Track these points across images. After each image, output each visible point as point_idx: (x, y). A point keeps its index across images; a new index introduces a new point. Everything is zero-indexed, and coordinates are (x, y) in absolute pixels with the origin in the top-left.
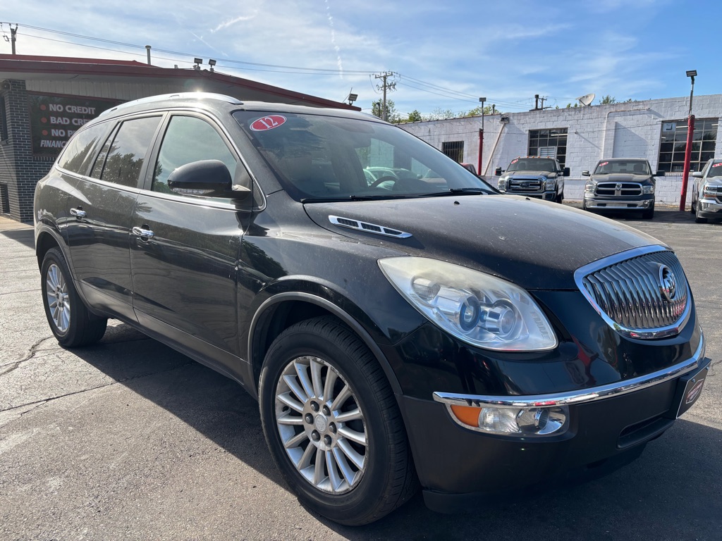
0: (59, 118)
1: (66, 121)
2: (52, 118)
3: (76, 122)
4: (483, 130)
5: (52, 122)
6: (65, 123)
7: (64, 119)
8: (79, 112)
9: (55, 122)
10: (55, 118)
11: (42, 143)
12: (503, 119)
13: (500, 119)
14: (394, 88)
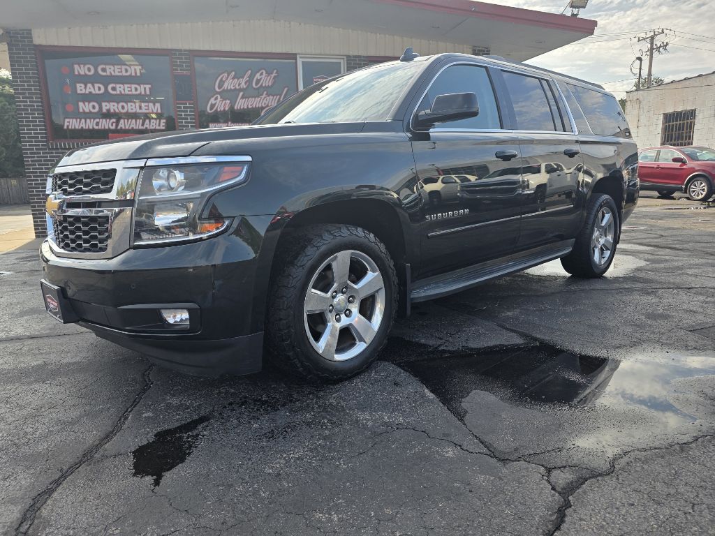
0: (89, 85)
1: (99, 89)
2: (78, 85)
3: (114, 89)
5: (79, 92)
6: (97, 92)
7: (96, 85)
8: (117, 74)
9: (83, 91)
10: (83, 85)
11: (66, 124)
14: (665, 49)
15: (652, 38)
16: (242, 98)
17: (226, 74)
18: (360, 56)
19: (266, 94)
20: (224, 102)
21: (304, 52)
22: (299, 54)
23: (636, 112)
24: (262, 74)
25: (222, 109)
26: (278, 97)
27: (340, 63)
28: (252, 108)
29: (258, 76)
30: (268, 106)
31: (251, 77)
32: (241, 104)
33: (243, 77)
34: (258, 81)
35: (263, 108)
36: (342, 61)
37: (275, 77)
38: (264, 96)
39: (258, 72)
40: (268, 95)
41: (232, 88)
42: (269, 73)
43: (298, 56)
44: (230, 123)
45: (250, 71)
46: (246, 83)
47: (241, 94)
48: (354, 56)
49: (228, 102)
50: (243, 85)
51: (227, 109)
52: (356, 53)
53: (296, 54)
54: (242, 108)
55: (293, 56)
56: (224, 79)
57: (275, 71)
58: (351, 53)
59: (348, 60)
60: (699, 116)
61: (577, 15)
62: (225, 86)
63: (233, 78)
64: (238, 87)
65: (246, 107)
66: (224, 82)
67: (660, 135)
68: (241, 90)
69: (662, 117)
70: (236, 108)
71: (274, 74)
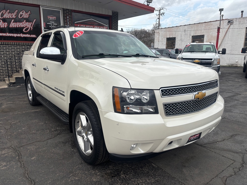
4: (220, 27)
12: (229, 22)
13: (227, 22)
14: (164, 15)
15: (160, 10)
16: (13, 22)
17: (5, 11)
18: (68, 9)
19: (25, 21)
20: (4, 23)
21: (43, 5)
22: (41, 5)
23: (158, 36)
24: (23, 12)
25: (3, 27)
26: (31, 23)
27: (60, 11)
28: (19, 27)
29: (21, 13)
30: (26, 27)
31: (18, 13)
32: (13, 25)
33: (14, 13)
34: (21, 15)
35: (24, 28)
36: (60, 10)
37: (29, 14)
38: (24, 22)
39: (21, 11)
40: (26, 22)
41: (8, 17)
42: (26, 12)
43: (41, 6)
44: (7, 33)
45: (17, 11)
46: (15, 16)
47: (13, 20)
48: (66, 9)
49: (6, 23)
50: (14, 17)
51: (5, 27)
52: (67, 8)
53: (40, 5)
54: (13, 26)
55: (38, 6)
56: (4, 13)
57: (29, 12)
58: (64, 8)
59: (63, 10)
60: (177, 40)
61: (149, 5)
62: (5, 16)
63: (9, 13)
64: (11, 17)
65: (15, 27)
66: (4, 14)
67: (165, 45)
68: (13, 19)
69: (166, 39)
70: (10, 26)
71: (29, 13)
